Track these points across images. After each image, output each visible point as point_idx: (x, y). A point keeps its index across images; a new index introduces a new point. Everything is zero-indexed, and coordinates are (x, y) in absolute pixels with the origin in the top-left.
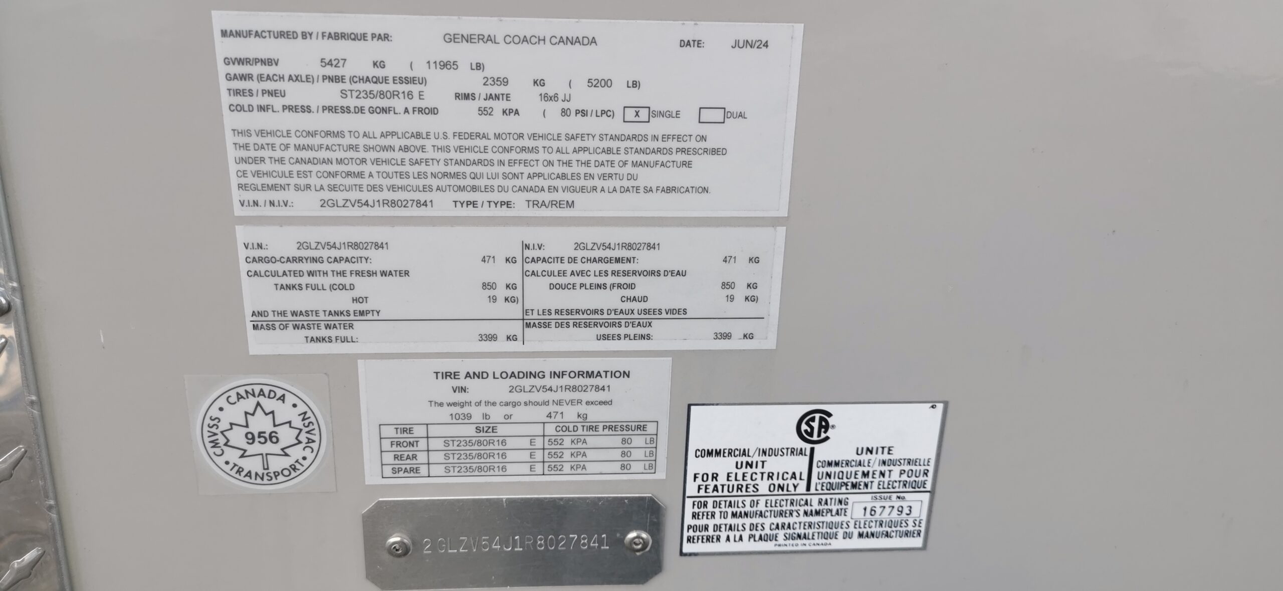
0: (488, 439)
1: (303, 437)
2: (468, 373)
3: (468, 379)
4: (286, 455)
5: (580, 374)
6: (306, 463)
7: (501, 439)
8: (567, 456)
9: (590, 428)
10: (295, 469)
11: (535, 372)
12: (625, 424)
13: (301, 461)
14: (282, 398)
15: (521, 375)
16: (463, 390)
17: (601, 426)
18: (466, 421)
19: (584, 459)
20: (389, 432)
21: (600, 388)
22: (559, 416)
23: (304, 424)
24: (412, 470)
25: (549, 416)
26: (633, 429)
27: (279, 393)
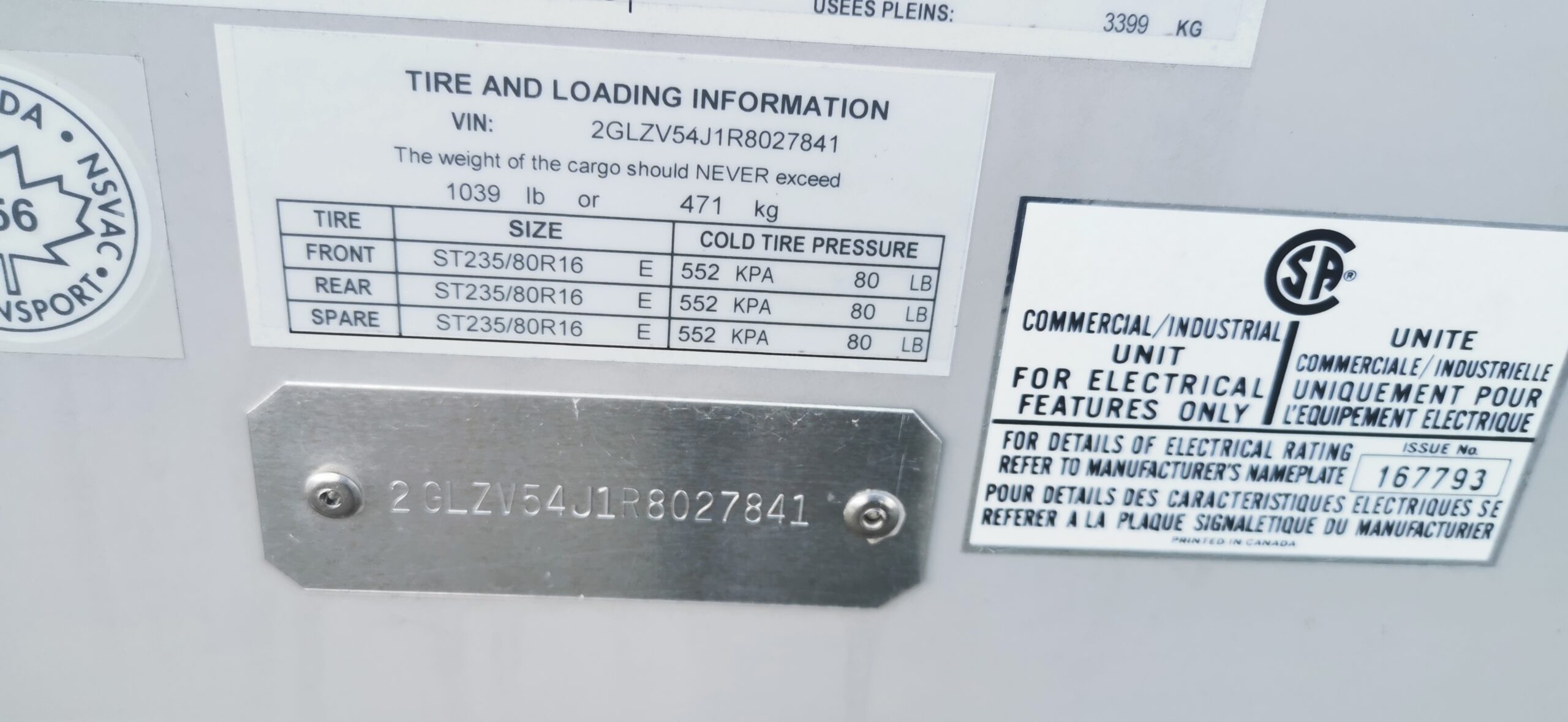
0: (539, 253)
1: (94, 218)
2: (491, 79)
3: (492, 94)
4: (58, 261)
5: (767, 101)
6: (108, 284)
7: (570, 255)
8: (725, 306)
9: (783, 242)
10: (81, 297)
11: (658, 89)
12: (866, 238)
13: (94, 278)
14: (35, 115)
15: (622, 94)
16: (479, 122)
17: (809, 237)
18: (487, 205)
19: (765, 316)
20: (301, 219)
21: (813, 142)
22: (711, 206)
23: (94, 186)
24: (359, 317)
25: (687, 204)
26: (885, 251)
27: (28, 100)
